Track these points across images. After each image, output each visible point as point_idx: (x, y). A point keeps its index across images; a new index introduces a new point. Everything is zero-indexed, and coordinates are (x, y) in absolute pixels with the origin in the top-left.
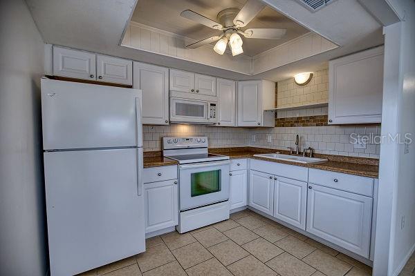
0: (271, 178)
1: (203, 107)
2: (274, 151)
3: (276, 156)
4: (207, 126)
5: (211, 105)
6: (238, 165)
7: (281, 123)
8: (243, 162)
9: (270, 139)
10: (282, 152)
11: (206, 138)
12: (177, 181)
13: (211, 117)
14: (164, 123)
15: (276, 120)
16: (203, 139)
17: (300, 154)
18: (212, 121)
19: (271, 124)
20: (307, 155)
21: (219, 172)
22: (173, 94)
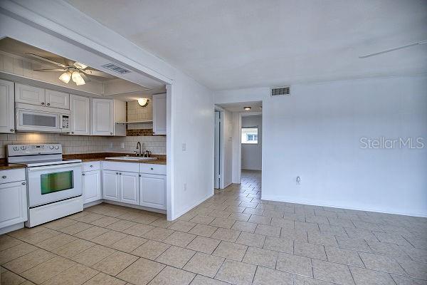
0: (117, 174)
1: (54, 118)
2: (124, 155)
3: (125, 158)
4: (61, 134)
5: (64, 117)
6: (91, 166)
7: (131, 133)
8: (97, 164)
9: (123, 145)
10: (130, 155)
11: (60, 146)
12: (25, 182)
13: (64, 127)
14: (10, 132)
15: (127, 130)
16: (56, 146)
17: (142, 155)
18: (65, 130)
19: (124, 134)
20: (146, 156)
21: (71, 172)
22: (19, 106)
